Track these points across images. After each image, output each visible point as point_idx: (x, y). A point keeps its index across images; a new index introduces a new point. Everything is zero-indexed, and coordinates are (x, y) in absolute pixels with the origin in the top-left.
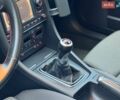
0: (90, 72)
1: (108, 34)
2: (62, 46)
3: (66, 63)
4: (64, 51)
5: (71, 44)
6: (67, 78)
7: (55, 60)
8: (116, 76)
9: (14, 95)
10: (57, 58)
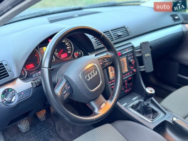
0: (165, 114)
1: (178, 87)
2: (147, 93)
3: (148, 104)
4: (147, 96)
5: (153, 92)
6: (149, 115)
7: (140, 102)
8: (185, 118)
9: (110, 122)
10: (142, 101)
